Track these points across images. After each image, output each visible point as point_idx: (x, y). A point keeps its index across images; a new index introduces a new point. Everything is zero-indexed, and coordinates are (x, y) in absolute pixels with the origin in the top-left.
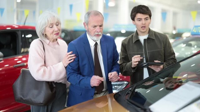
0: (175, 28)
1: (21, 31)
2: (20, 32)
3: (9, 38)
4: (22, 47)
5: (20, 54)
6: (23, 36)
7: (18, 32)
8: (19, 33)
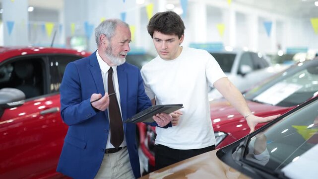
0: (279, 47)
1: (49, 56)
2: (48, 59)
3: (30, 68)
4: (51, 83)
5: (50, 93)
6: (52, 65)
7: (44, 59)
8: (46, 60)
